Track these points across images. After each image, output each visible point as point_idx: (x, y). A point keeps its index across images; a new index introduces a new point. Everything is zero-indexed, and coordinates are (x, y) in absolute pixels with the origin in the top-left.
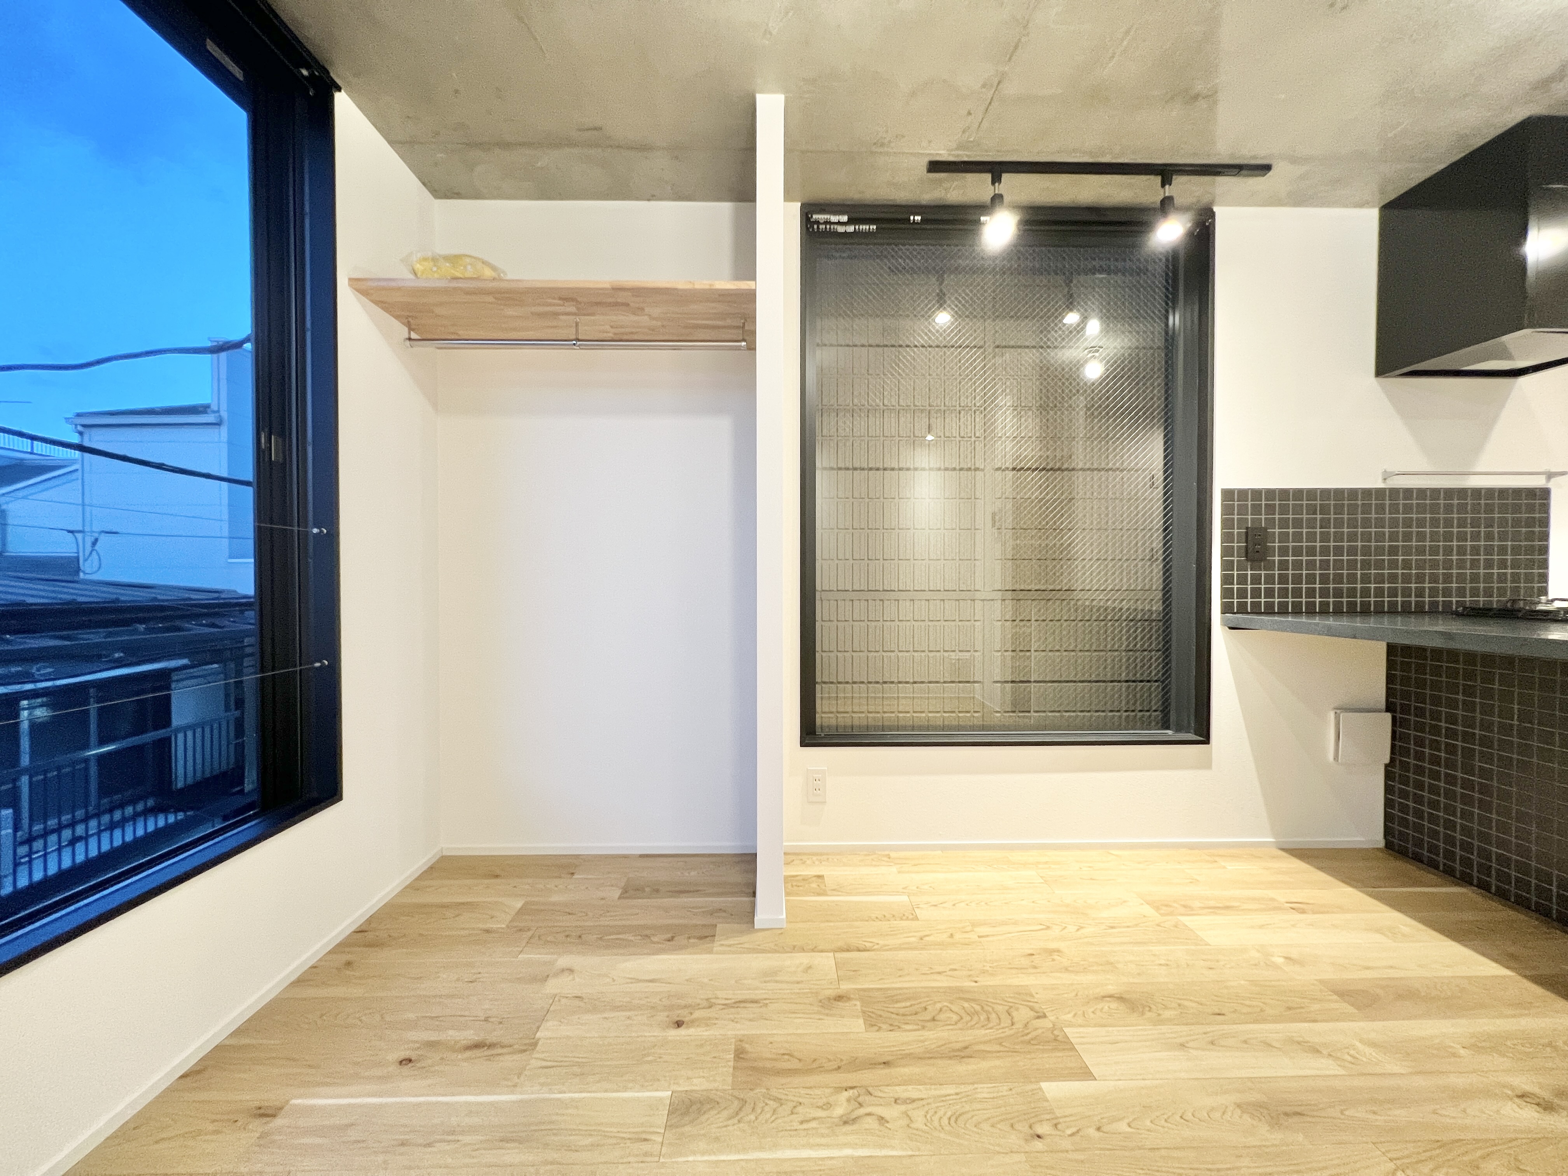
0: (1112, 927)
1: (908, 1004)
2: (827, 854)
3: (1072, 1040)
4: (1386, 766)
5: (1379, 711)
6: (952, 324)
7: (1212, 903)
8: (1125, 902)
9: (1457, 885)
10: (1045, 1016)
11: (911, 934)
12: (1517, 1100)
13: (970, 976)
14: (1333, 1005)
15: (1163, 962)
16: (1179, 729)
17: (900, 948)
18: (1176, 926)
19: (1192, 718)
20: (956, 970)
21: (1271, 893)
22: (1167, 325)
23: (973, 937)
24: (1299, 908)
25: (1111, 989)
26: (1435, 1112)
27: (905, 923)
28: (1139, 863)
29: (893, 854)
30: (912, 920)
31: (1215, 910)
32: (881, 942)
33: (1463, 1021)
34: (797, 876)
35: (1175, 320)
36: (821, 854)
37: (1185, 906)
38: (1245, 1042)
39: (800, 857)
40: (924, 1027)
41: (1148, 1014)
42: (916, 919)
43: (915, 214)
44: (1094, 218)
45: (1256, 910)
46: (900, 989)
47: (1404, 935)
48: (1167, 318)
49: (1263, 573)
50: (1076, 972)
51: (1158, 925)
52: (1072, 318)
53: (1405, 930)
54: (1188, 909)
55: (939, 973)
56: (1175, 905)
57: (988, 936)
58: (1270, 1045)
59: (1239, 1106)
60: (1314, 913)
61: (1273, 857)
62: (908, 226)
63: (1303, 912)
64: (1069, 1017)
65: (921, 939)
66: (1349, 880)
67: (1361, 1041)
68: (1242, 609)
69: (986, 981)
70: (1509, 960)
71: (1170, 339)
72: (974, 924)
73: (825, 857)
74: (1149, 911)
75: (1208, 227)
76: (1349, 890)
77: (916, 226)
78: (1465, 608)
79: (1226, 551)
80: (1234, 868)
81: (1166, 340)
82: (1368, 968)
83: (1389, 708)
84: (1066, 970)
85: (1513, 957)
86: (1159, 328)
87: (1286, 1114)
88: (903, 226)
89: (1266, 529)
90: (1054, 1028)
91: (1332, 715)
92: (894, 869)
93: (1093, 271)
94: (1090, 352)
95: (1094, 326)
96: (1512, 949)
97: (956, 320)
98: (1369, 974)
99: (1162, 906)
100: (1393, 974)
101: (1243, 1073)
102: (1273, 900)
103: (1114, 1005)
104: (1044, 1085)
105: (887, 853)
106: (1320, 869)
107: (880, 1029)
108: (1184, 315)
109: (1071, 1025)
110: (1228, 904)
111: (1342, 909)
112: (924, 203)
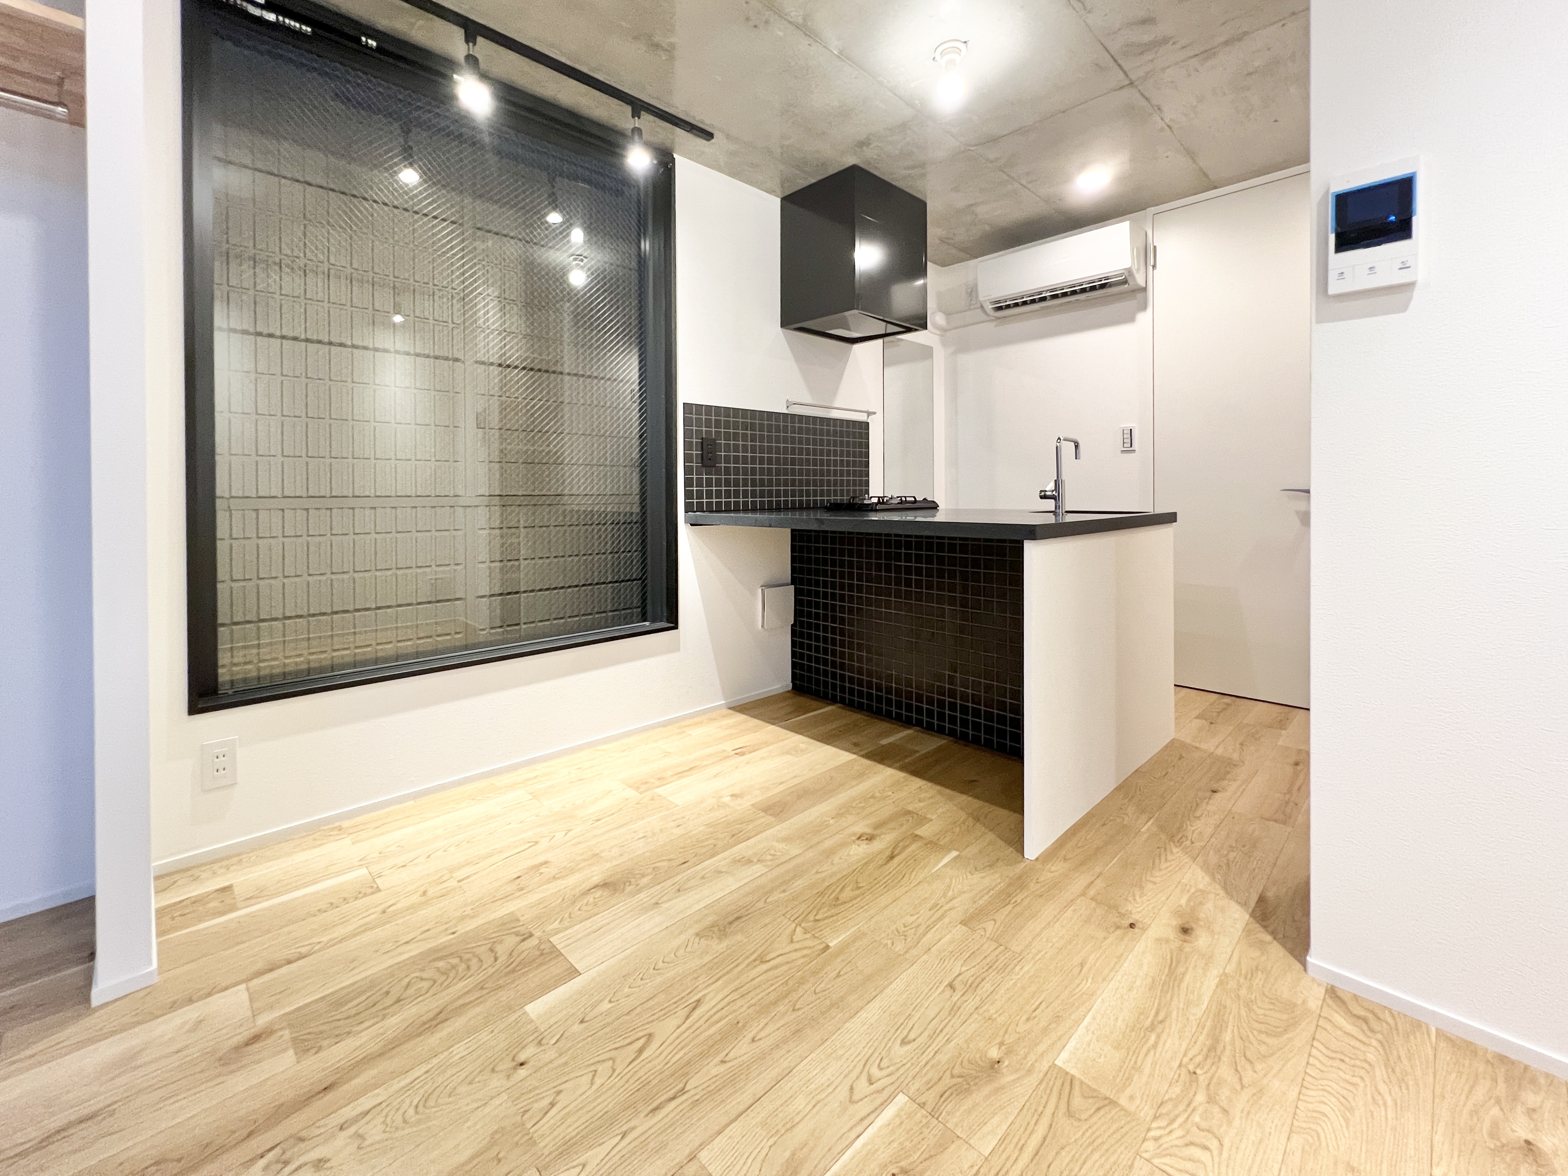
0: (598, 820)
1: (364, 997)
2: (239, 855)
3: (558, 947)
4: (792, 626)
5: (787, 584)
6: (421, 185)
7: (680, 769)
8: (610, 791)
9: (829, 704)
10: (531, 935)
11: (369, 912)
12: (857, 842)
13: (446, 929)
14: (763, 820)
15: (641, 835)
16: (653, 621)
17: (354, 934)
18: (652, 799)
19: (665, 607)
20: (428, 930)
21: (722, 747)
22: (639, 248)
23: (453, 883)
24: (740, 752)
25: (596, 879)
26: (817, 873)
27: (359, 903)
28: (623, 751)
29: (346, 824)
30: (373, 893)
31: (681, 774)
32: (324, 939)
33: (832, 800)
34: (182, 901)
35: (646, 246)
36: (228, 858)
37: (659, 779)
38: (703, 878)
39: (189, 873)
40: (384, 1017)
41: (628, 889)
42: (379, 890)
43: (369, 36)
44: (573, 122)
45: (712, 764)
46: (353, 984)
47: (802, 751)
48: (640, 242)
49: (714, 477)
50: (563, 877)
51: (638, 803)
52: (554, 218)
53: (802, 746)
54: (662, 780)
55: (407, 943)
56: (652, 780)
57: (468, 877)
58: (721, 872)
59: (697, 935)
60: (750, 753)
61: (724, 716)
62: (355, 46)
63: (743, 754)
64: (556, 925)
65: (384, 912)
66: (772, 721)
67: (778, 841)
68: (700, 509)
69: (463, 928)
70: (854, 747)
71: (641, 260)
72: (452, 870)
73: (236, 859)
74: (631, 793)
75: (670, 169)
76: (771, 727)
77: (368, 51)
78: (831, 504)
79: (687, 458)
80: (698, 733)
81: (639, 262)
82: (782, 783)
83: (793, 581)
84: (554, 878)
85: (856, 745)
86: (634, 251)
87: (730, 923)
88: (350, 44)
89: (715, 440)
90: (540, 943)
91: (760, 590)
92: (347, 841)
93: (576, 178)
94: (575, 259)
95: (577, 235)
96: (855, 740)
97: (425, 181)
98: (781, 788)
99: (641, 785)
100: (796, 781)
101: (702, 905)
102: (724, 751)
103: (598, 894)
104: (528, 1008)
105: (337, 824)
106: (755, 717)
107: (320, 1049)
108: (654, 243)
109: (557, 932)
110: (693, 765)
111: (767, 744)
112: (380, 28)
